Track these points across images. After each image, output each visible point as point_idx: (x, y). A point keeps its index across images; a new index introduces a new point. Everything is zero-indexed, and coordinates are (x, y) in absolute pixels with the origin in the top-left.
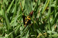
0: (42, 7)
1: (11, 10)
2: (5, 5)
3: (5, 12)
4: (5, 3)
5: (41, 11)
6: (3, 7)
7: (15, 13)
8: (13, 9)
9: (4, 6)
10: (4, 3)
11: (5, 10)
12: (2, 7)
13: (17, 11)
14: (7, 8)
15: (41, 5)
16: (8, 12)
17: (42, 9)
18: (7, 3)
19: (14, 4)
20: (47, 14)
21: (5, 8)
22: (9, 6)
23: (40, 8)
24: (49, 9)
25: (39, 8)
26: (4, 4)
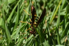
0: (50, 15)
1: (12, 20)
2: (5, 13)
3: (5, 22)
4: (5, 10)
5: (49, 20)
6: (2, 16)
7: (17, 23)
8: (14, 18)
9: (4, 15)
11: (5, 20)
12: (1, 16)
13: (19, 21)
14: (7, 17)
15: (48, 13)
16: (9, 22)
17: (50, 18)
18: (7, 11)
19: (16, 12)
20: (56, 24)
22: (9, 14)
23: (47, 16)
24: (58, 18)
25: (45, 17)
26: (4, 12)
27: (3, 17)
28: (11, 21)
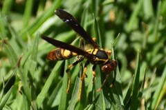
0: (152, 86)
1: (50, 99)
2: (31, 80)
3: (29, 105)
4: (31, 73)
5: (151, 100)
6: (22, 88)
8: (56, 94)
9: (27, 85)
10: (26, 74)
11: (30, 98)
12: (19, 89)
13: (70, 102)
14: (37, 91)
15: (149, 80)
16: (41, 105)
17: (153, 94)
18: (37, 75)
19: (60, 78)
21: (29, 90)
22: (42, 83)
26: (27, 79)
27: (26, 91)
28: (48, 103)
